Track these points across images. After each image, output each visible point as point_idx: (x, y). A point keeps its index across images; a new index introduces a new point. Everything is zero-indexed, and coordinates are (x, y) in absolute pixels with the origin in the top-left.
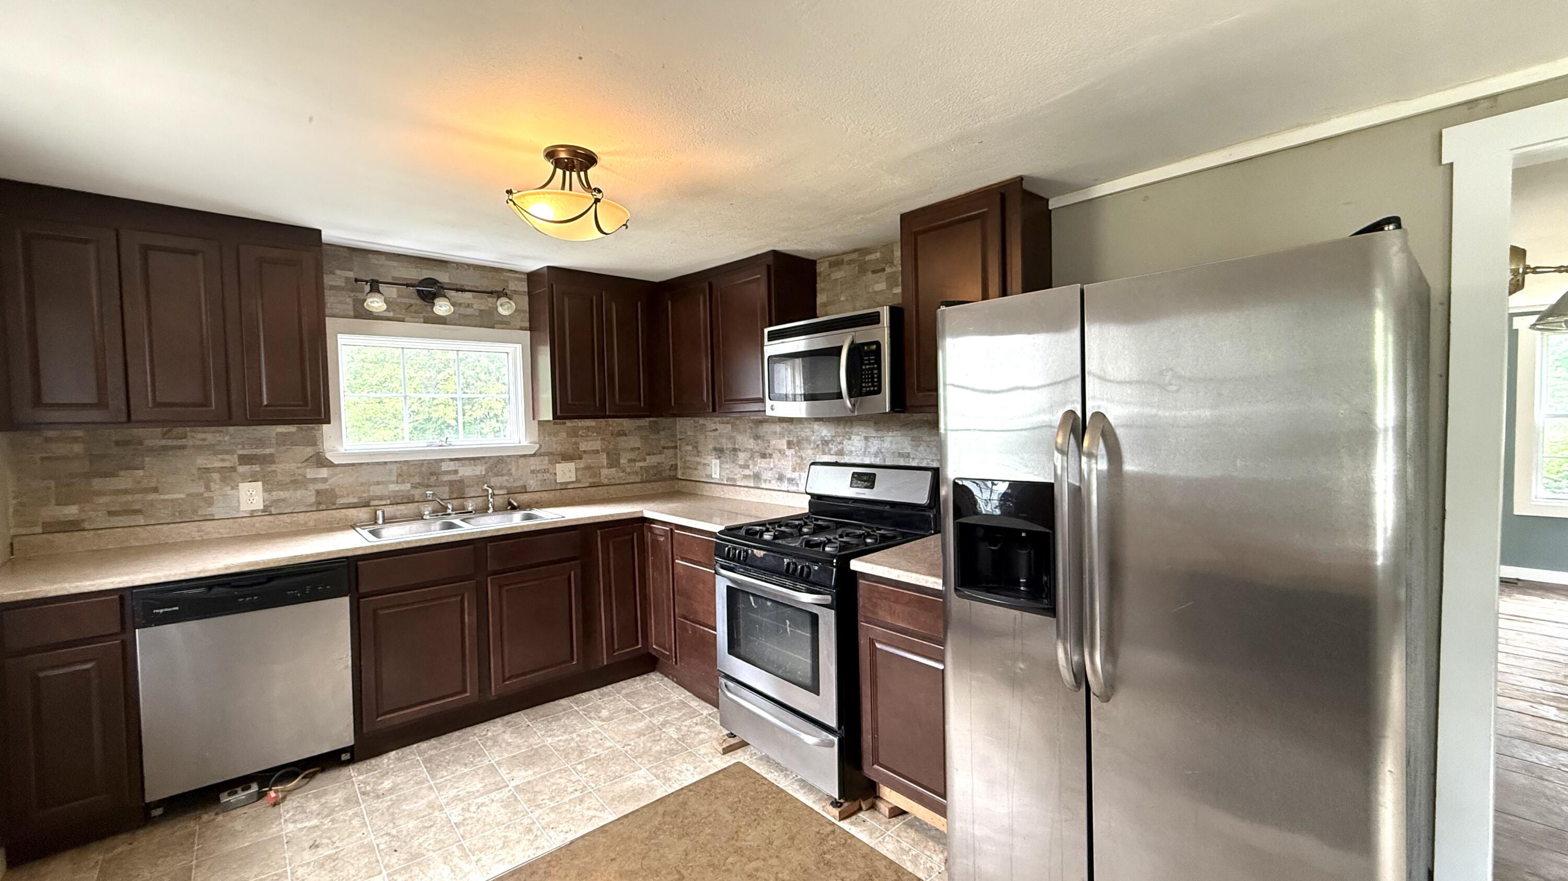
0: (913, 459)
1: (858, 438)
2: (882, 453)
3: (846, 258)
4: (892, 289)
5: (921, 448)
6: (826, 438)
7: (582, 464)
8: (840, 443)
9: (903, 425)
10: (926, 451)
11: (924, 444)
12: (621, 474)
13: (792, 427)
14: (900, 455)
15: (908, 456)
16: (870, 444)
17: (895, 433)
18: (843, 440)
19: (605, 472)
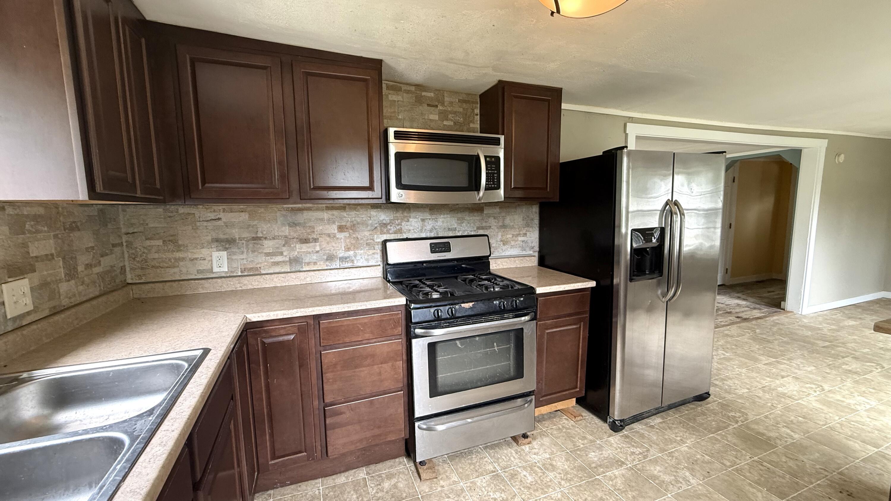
0: (458, 231)
1: (416, 220)
2: (436, 229)
3: (404, 87)
4: (443, 121)
5: (464, 224)
6: (384, 222)
7: (36, 278)
8: (398, 225)
9: (451, 211)
10: (467, 226)
11: (466, 221)
12: (81, 288)
13: (345, 214)
14: (449, 229)
15: (455, 229)
16: (426, 224)
17: (445, 216)
18: (402, 222)
19: (64, 287)
